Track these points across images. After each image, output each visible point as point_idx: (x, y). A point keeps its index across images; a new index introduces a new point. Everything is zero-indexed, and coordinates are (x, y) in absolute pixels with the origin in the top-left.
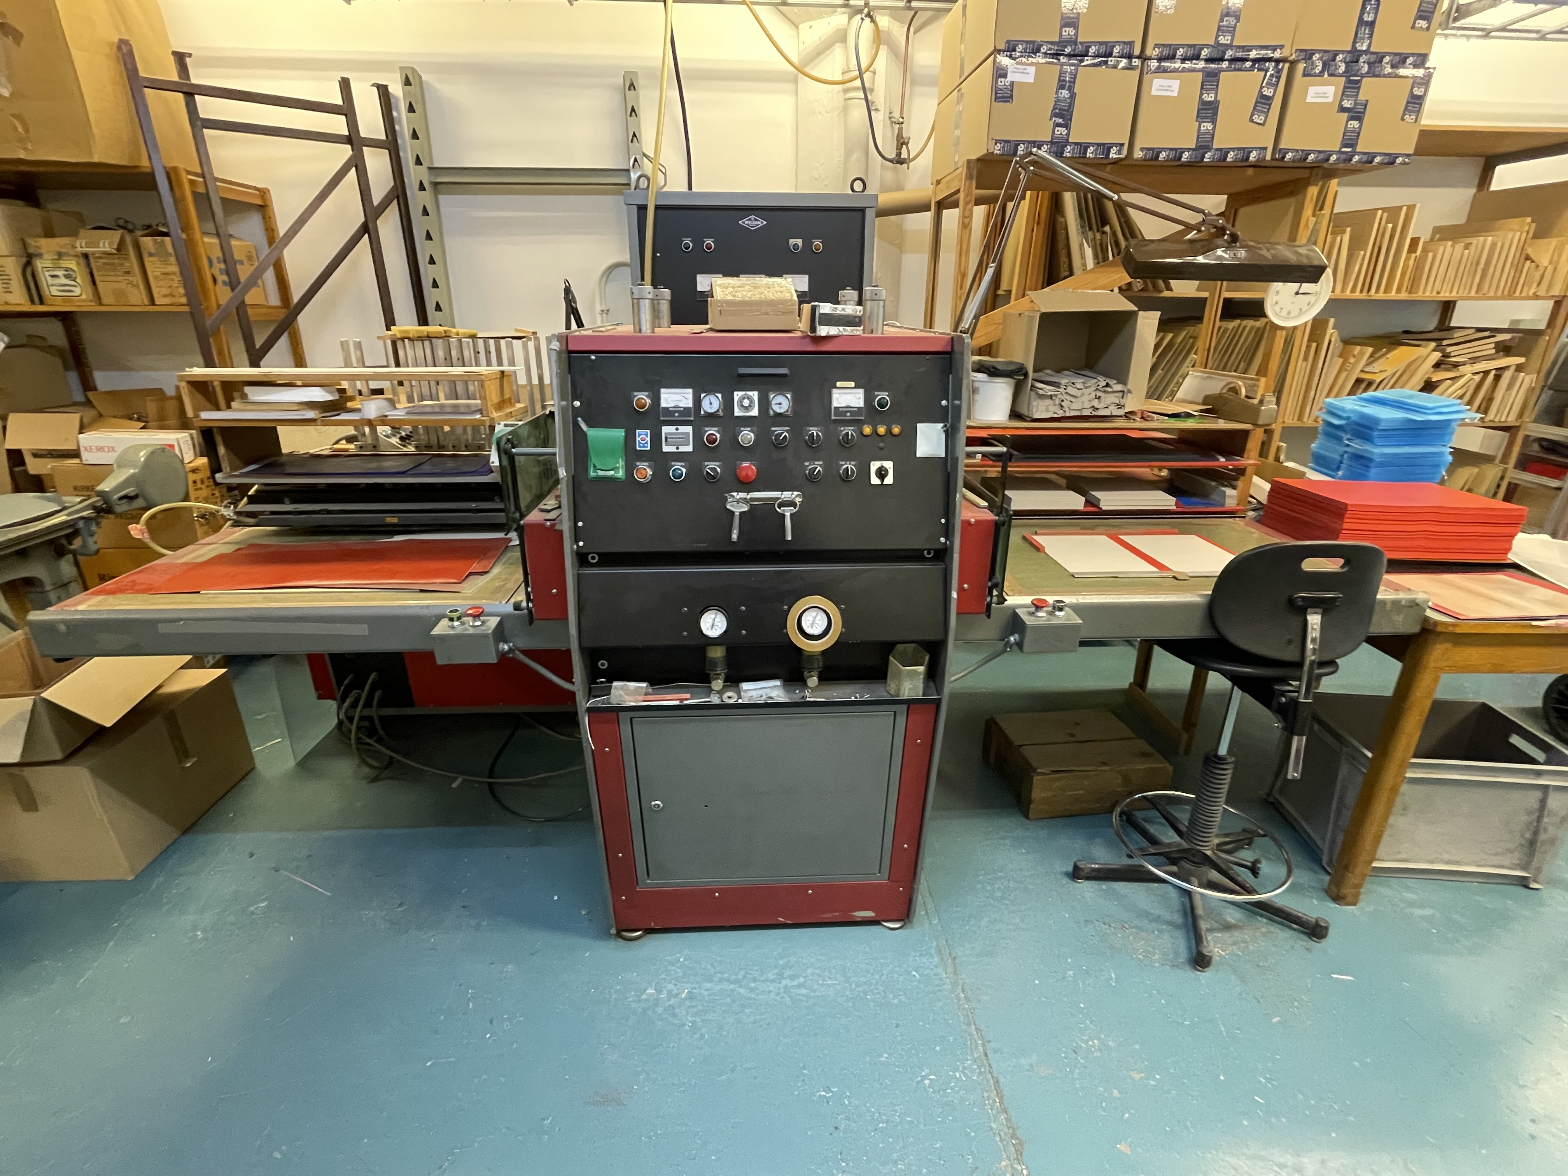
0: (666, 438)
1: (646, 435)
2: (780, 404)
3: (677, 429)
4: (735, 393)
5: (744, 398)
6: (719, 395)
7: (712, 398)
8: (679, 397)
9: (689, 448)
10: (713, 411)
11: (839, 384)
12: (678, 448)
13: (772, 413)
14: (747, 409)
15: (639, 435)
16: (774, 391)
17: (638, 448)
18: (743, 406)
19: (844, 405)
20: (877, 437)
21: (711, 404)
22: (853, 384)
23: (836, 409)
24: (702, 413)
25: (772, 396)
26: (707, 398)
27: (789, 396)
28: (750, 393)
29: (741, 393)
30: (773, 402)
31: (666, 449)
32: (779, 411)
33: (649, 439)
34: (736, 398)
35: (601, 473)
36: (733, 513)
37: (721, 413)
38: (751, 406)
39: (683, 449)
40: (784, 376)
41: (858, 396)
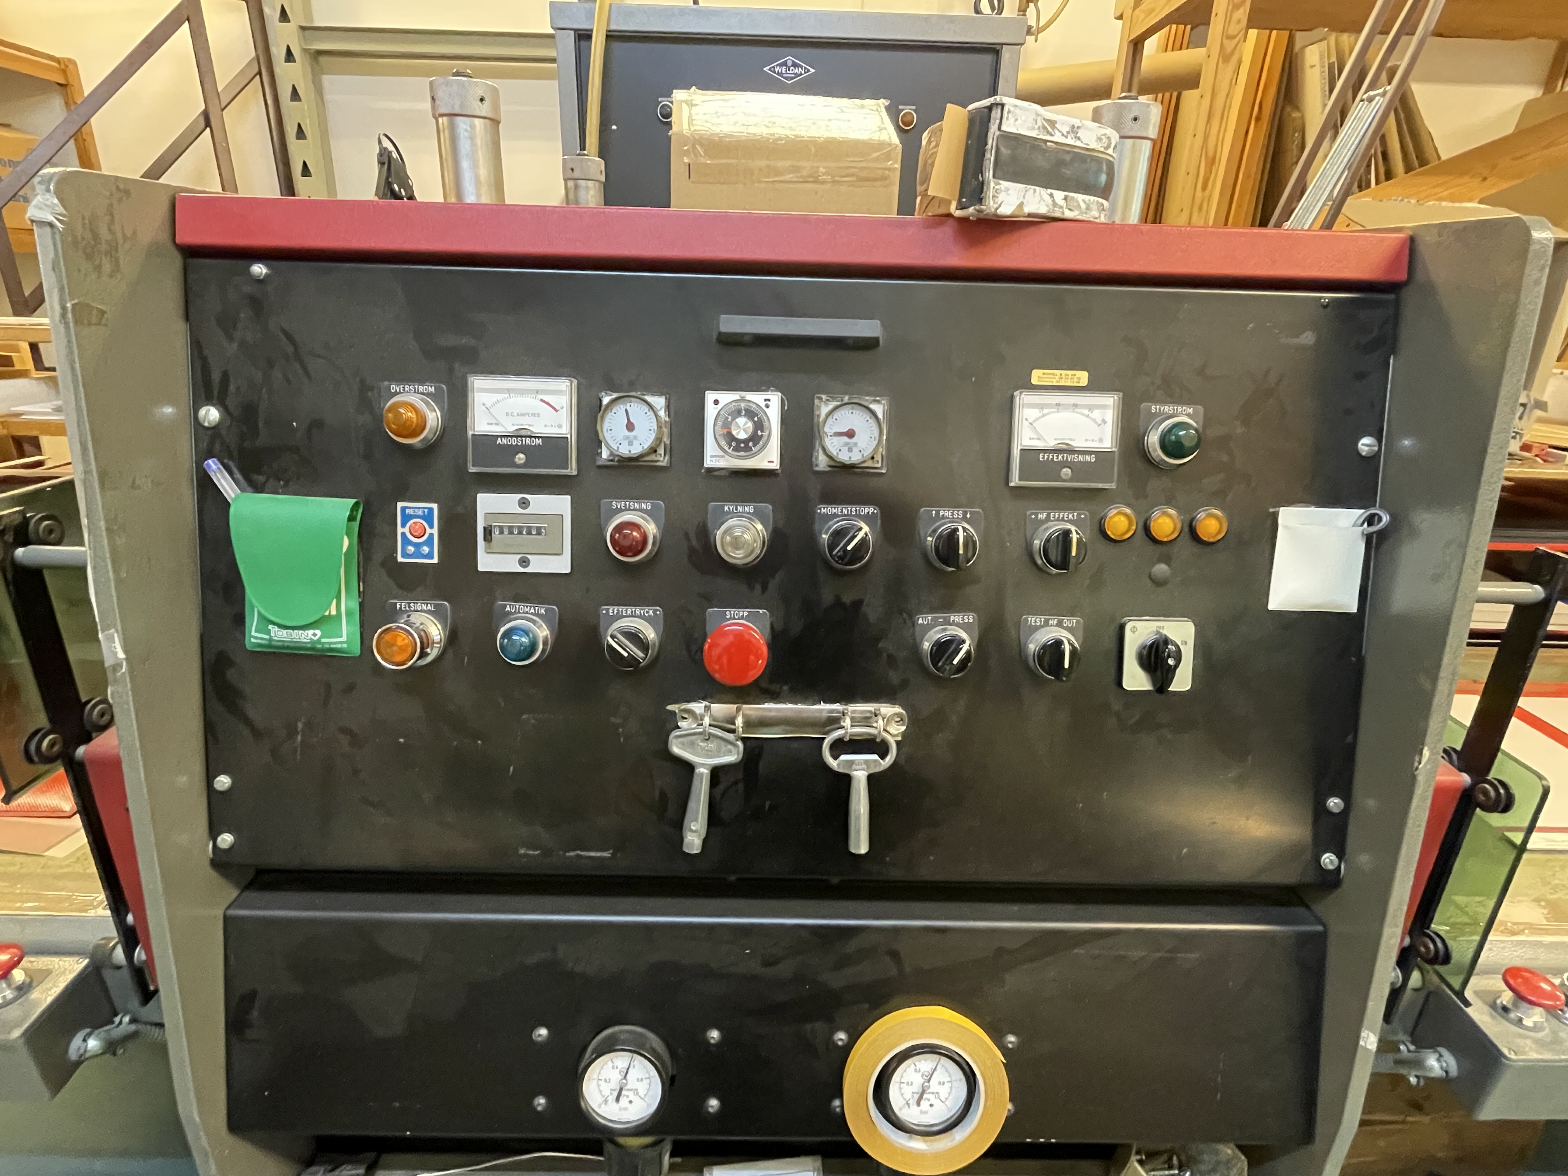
0: (488, 532)
1: (428, 518)
2: (850, 434)
3: (524, 504)
4: (710, 396)
5: (738, 413)
6: (659, 402)
7: (636, 410)
8: (529, 403)
9: (562, 564)
10: (636, 450)
11: (1037, 376)
12: (524, 562)
13: (821, 462)
14: (744, 446)
15: (406, 518)
16: (832, 394)
17: (400, 559)
18: (730, 438)
19: (1051, 444)
20: (1150, 547)
21: (630, 427)
22: (1082, 377)
23: (1028, 453)
24: (605, 454)
25: (824, 410)
26: (619, 410)
27: (879, 409)
28: (757, 398)
29: (727, 398)
30: (830, 428)
31: (487, 562)
32: (845, 457)
33: (435, 531)
34: (711, 412)
35: (279, 635)
36: (689, 768)
37: (662, 460)
38: (756, 439)
39: (540, 565)
40: (868, 345)
41: (1096, 414)
